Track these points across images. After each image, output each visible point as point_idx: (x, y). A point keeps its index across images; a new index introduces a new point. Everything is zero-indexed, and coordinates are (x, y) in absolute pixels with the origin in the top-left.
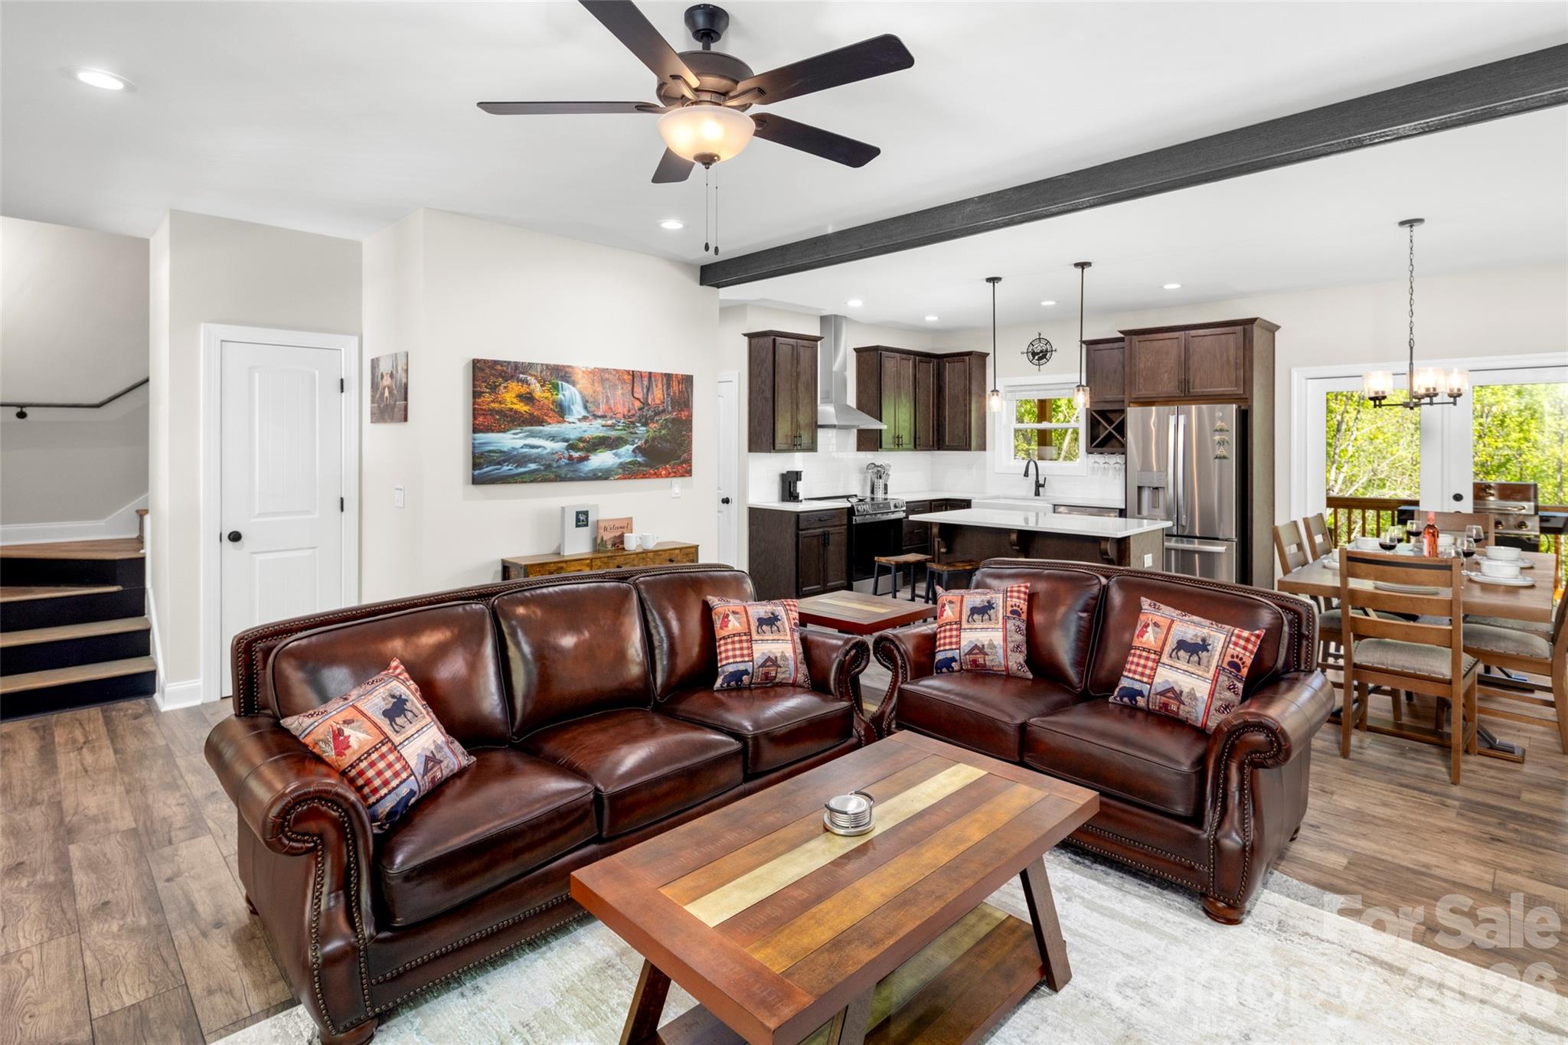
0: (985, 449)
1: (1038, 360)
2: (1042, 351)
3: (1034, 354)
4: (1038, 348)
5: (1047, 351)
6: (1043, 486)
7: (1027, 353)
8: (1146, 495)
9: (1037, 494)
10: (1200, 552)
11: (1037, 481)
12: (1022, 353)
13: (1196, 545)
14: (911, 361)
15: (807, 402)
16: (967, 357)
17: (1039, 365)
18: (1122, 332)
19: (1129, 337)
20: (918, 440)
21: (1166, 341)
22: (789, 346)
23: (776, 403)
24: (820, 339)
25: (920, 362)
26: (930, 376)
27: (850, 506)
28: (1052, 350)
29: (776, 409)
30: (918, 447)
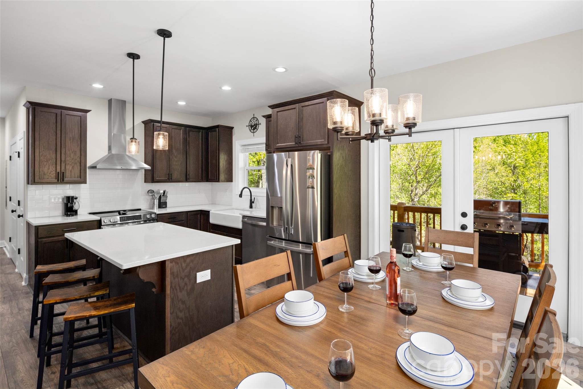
0: (231, 181)
1: (253, 130)
2: (255, 125)
3: (252, 126)
4: (253, 123)
5: (257, 125)
6: (253, 203)
7: (249, 126)
9: (251, 207)
11: (251, 200)
12: (247, 126)
14: (181, 130)
15: (74, 151)
16: (217, 129)
17: (254, 133)
18: (269, 107)
19: (273, 109)
20: (188, 176)
21: (290, 110)
22: (53, 114)
23: (36, 151)
24: (89, 111)
25: (190, 131)
26: (199, 140)
27: (99, 219)
28: (259, 124)
29: (36, 155)
30: (188, 180)
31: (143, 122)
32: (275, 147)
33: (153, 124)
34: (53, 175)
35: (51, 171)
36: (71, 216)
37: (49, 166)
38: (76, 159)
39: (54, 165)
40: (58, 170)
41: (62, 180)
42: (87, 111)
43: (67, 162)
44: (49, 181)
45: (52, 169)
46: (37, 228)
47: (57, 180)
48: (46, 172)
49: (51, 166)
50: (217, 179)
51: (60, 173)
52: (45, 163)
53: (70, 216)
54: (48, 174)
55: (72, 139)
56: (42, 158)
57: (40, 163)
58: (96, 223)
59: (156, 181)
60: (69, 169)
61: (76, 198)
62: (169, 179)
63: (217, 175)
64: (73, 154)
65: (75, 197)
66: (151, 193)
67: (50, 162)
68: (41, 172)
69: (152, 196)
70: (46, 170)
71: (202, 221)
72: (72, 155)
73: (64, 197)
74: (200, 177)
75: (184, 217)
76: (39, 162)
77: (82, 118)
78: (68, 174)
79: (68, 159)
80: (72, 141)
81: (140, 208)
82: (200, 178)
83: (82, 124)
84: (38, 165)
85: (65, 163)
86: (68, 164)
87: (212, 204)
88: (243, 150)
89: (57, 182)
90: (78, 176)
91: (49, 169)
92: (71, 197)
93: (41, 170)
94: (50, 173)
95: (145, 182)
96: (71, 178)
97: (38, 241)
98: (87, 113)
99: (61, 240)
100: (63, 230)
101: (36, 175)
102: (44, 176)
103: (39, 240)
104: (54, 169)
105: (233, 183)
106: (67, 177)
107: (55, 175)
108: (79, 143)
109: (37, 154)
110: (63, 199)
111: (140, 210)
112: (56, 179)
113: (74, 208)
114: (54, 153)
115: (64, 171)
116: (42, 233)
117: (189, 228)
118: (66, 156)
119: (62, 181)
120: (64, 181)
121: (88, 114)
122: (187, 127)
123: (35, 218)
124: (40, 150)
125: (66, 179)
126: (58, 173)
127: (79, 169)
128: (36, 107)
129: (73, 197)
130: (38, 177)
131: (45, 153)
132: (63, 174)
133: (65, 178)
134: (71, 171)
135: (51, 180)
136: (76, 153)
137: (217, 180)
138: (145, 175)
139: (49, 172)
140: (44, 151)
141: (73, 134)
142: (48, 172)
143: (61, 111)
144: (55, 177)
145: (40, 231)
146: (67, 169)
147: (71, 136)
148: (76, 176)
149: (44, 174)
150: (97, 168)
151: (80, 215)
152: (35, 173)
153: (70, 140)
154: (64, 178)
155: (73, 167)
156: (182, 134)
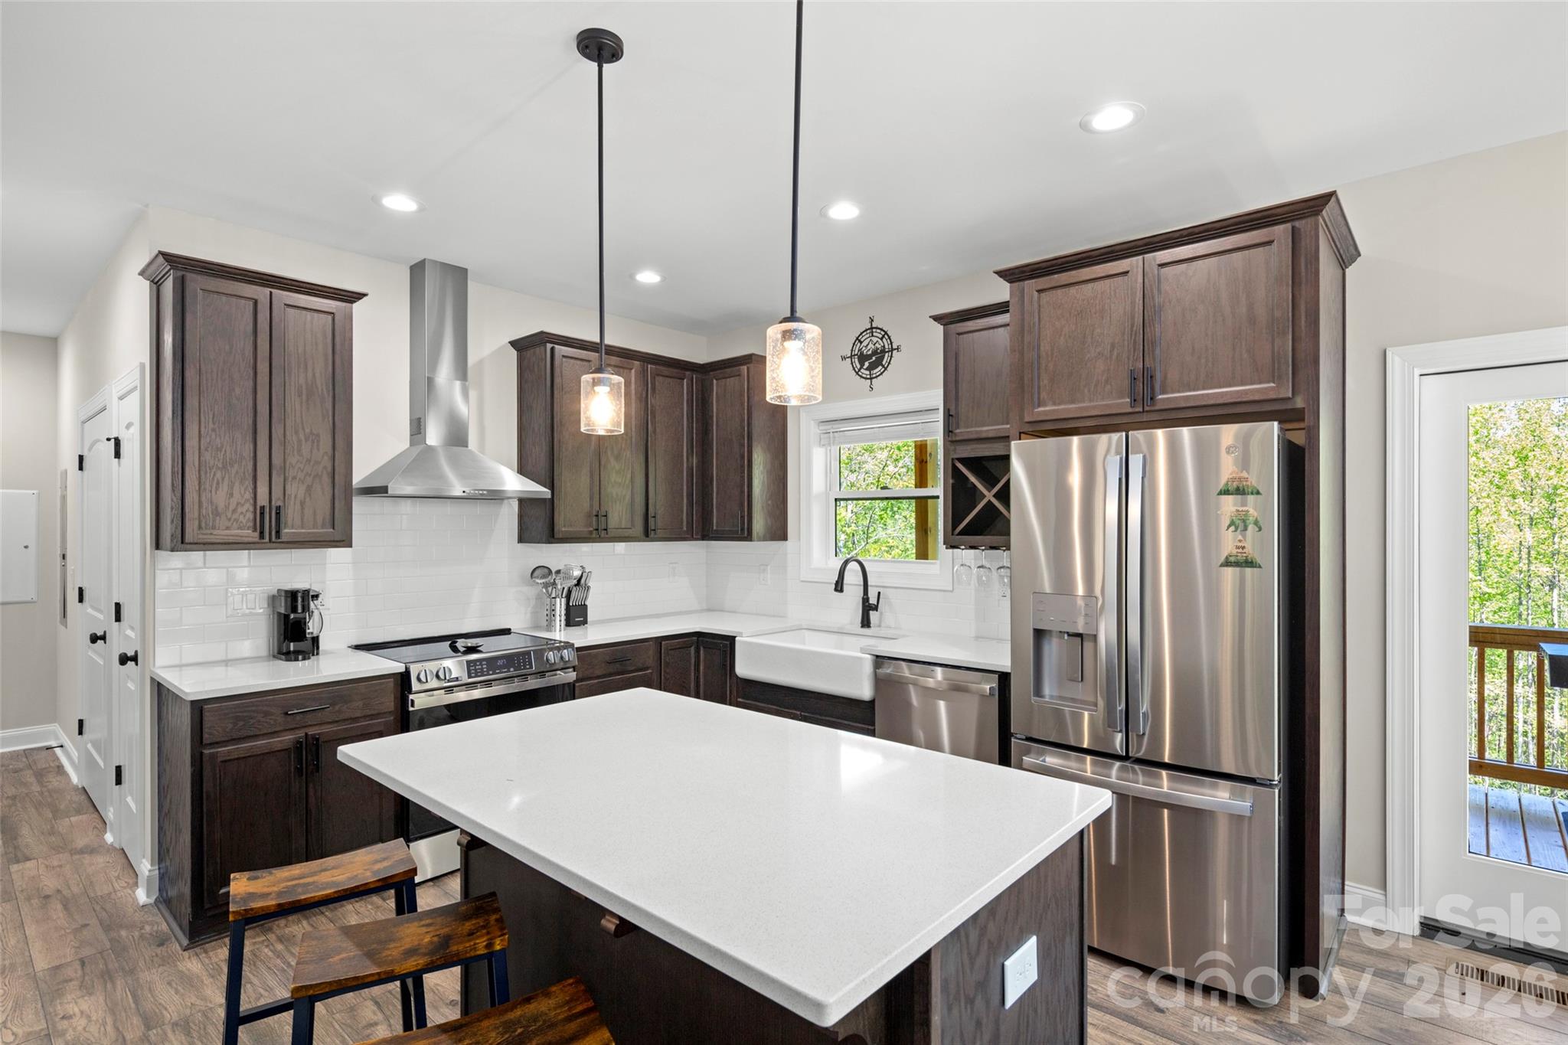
0: (784, 538)
1: (869, 369)
2: (875, 352)
3: (863, 358)
4: (869, 346)
5: (883, 351)
6: (876, 608)
7: (851, 357)
8: (1052, 650)
9: (866, 623)
10: (1176, 809)
11: (865, 600)
12: (844, 358)
13: (1165, 785)
14: (633, 371)
15: (311, 433)
16: (745, 367)
17: (871, 379)
18: (1002, 274)
19: (1016, 284)
20: (651, 521)
21: (1101, 283)
22: (243, 301)
23: (187, 430)
24: (360, 296)
25: (658, 375)
26: (683, 404)
27: (403, 670)
28: (892, 350)
29: (187, 443)
30: (652, 534)
31: (513, 343)
32: (1027, 419)
33: (552, 349)
34: (246, 514)
35: (238, 504)
36: (300, 657)
37: (231, 486)
38: (317, 463)
39: (249, 483)
40: (263, 500)
41: (273, 533)
42: (353, 297)
43: (291, 473)
44: (231, 539)
45: (242, 494)
46: (199, 707)
47: (257, 534)
48: (221, 505)
49: (237, 484)
50: (742, 529)
51: (267, 510)
52: (219, 475)
53: (297, 660)
54: (229, 515)
55: (304, 392)
56: (207, 456)
57: (202, 473)
58: (392, 685)
59: (561, 536)
60: (296, 497)
61: (316, 597)
62: (598, 531)
63: (743, 517)
64: (309, 443)
65: (311, 593)
66: (544, 577)
67: (234, 471)
68: (205, 505)
69: (546, 586)
70: (220, 498)
71: (702, 668)
72: (306, 449)
73: (275, 592)
74: (685, 523)
75: (649, 657)
76: (199, 471)
77: (336, 318)
78: (291, 514)
79: (292, 460)
80: (304, 397)
81: (508, 627)
82: (685, 529)
83: (337, 339)
84: (196, 483)
85: (282, 476)
86: (294, 478)
87: (709, 610)
88: (822, 436)
89: (257, 540)
90: (324, 519)
91: (231, 495)
92: (300, 595)
93: (203, 499)
94: (234, 511)
95: (521, 540)
96: (303, 528)
97: (202, 754)
98: (352, 302)
99: (279, 747)
100: (286, 714)
101: (188, 516)
102: (214, 521)
103: (206, 752)
104: (249, 495)
105: (789, 544)
106: (290, 523)
107: (250, 516)
108: (329, 406)
109: (191, 443)
110: (273, 600)
111: (507, 632)
112: (255, 530)
113: (308, 631)
114: (249, 438)
115: (280, 503)
116: (214, 728)
117: (665, 690)
118: (287, 451)
119: (274, 539)
120: (284, 538)
121: (357, 307)
122: (648, 363)
123: (180, 666)
124: (203, 429)
125: (286, 531)
126: (263, 508)
127: (329, 497)
128: (189, 276)
129: (306, 592)
130: (196, 523)
131: (218, 439)
132: (278, 514)
133: (285, 528)
134: (302, 504)
135: (239, 532)
136: (318, 441)
137: (744, 533)
138: (521, 517)
139: (231, 508)
140: (213, 430)
141: (310, 374)
142: (227, 507)
143: (271, 293)
144: (251, 524)
145: (209, 719)
146: (290, 495)
147: (302, 381)
148: (320, 521)
149: (216, 513)
150: (390, 492)
151: (326, 652)
152: (187, 510)
153: (300, 395)
154: (282, 525)
155: (309, 488)
156: (636, 382)
